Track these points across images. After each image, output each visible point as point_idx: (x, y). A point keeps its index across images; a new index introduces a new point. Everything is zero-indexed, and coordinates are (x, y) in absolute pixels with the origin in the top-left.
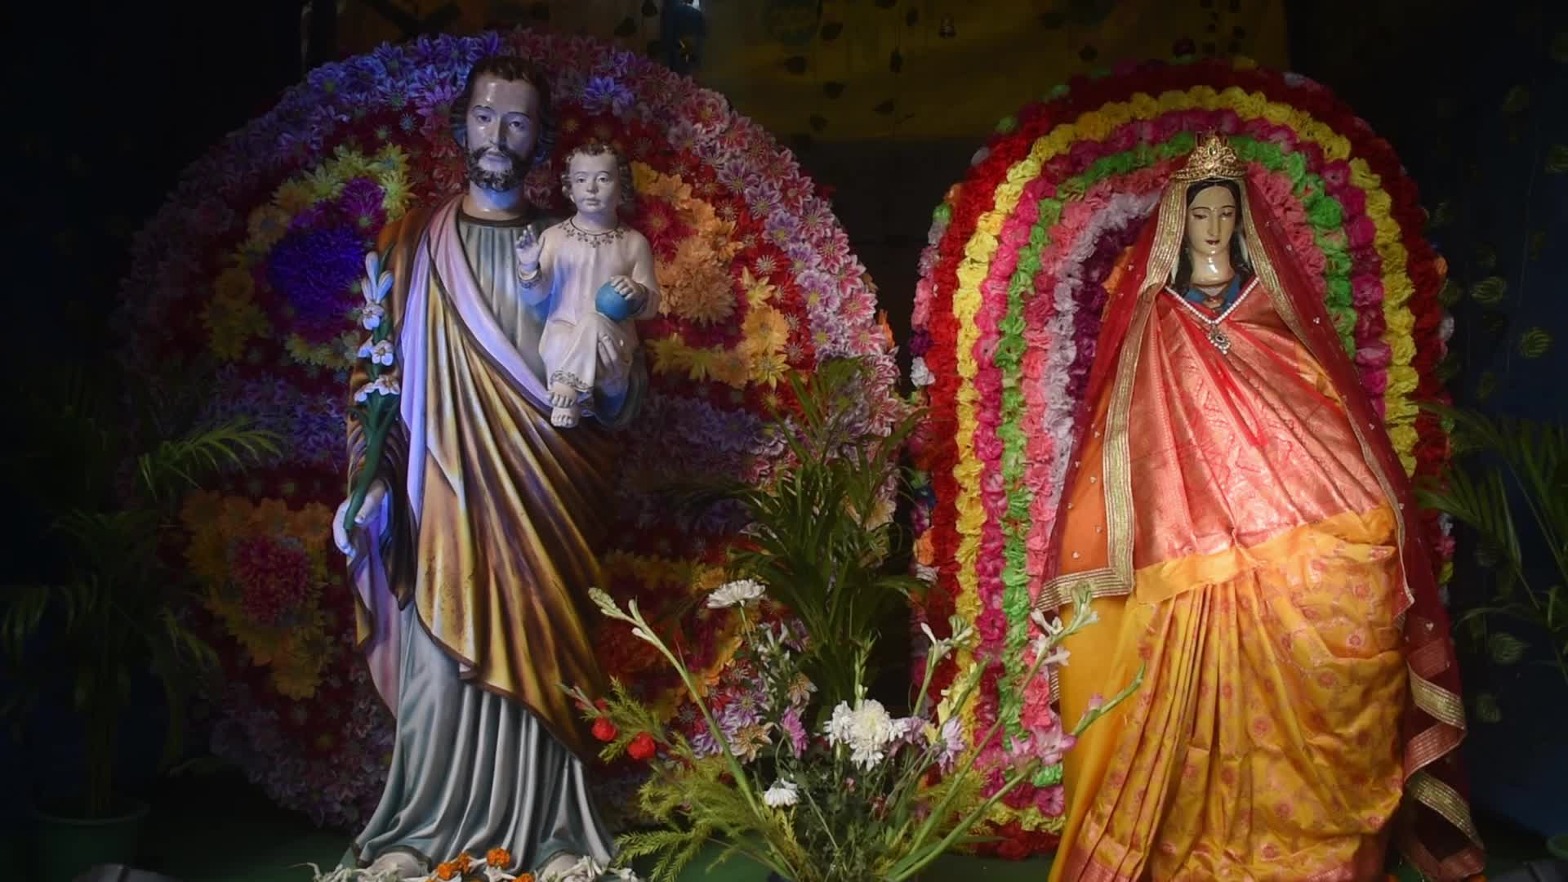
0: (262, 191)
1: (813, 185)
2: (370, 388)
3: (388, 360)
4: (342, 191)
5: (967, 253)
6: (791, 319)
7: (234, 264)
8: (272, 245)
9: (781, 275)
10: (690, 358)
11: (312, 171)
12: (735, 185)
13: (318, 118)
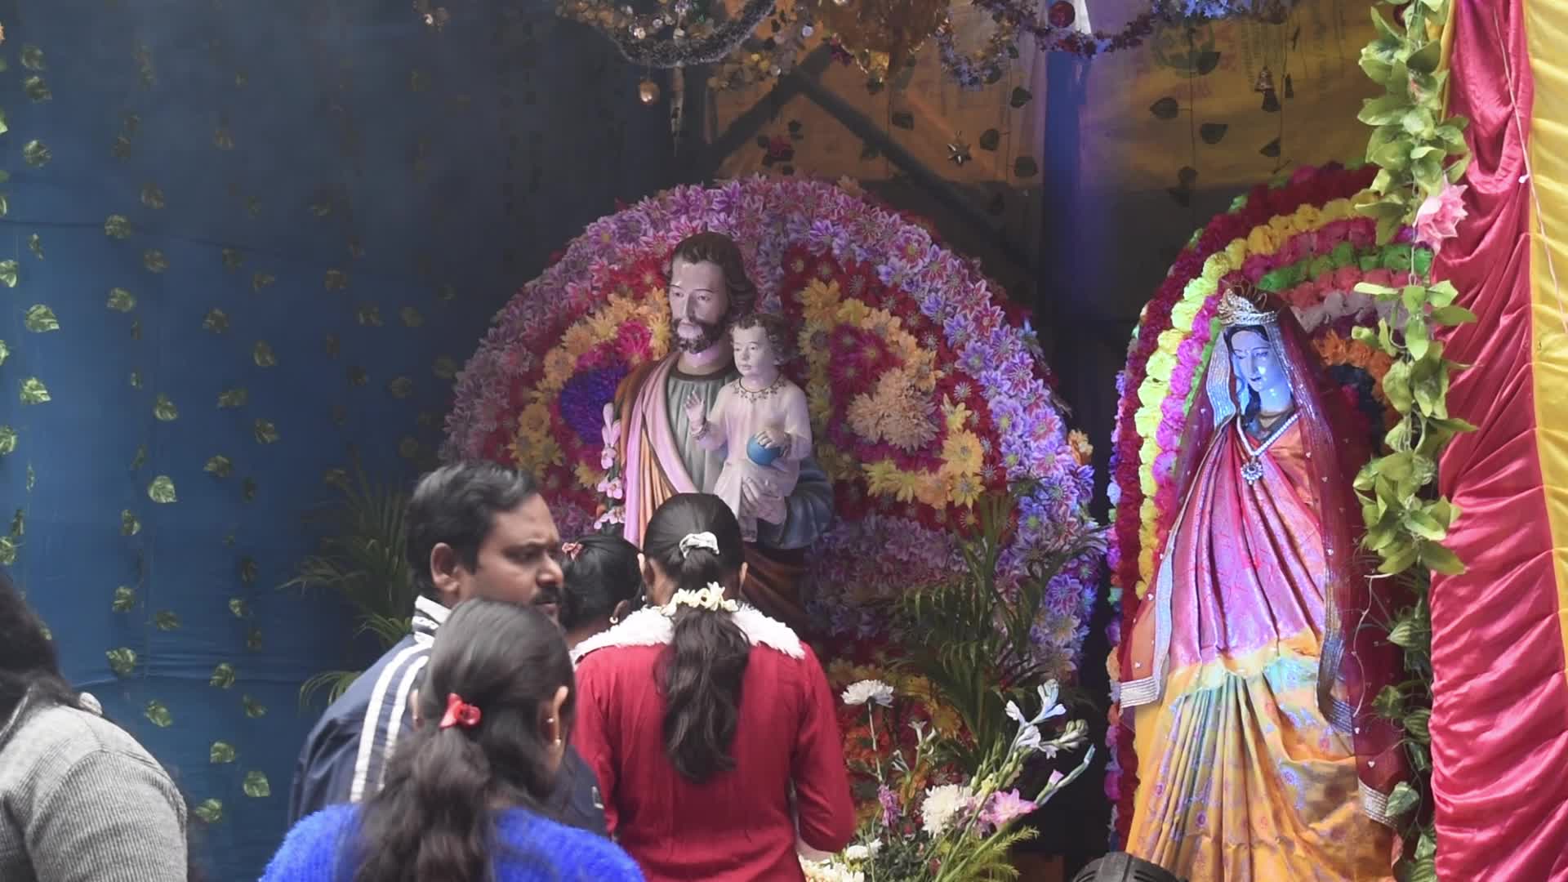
0: (552, 336)
1: (1003, 313)
2: (604, 519)
3: (618, 495)
4: (617, 333)
5: (1149, 372)
6: (985, 442)
7: (535, 400)
8: (564, 383)
9: (976, 401)
10: (900, 480)
11: (592, 315)
12: (937, 317)
13: (597, 267)
